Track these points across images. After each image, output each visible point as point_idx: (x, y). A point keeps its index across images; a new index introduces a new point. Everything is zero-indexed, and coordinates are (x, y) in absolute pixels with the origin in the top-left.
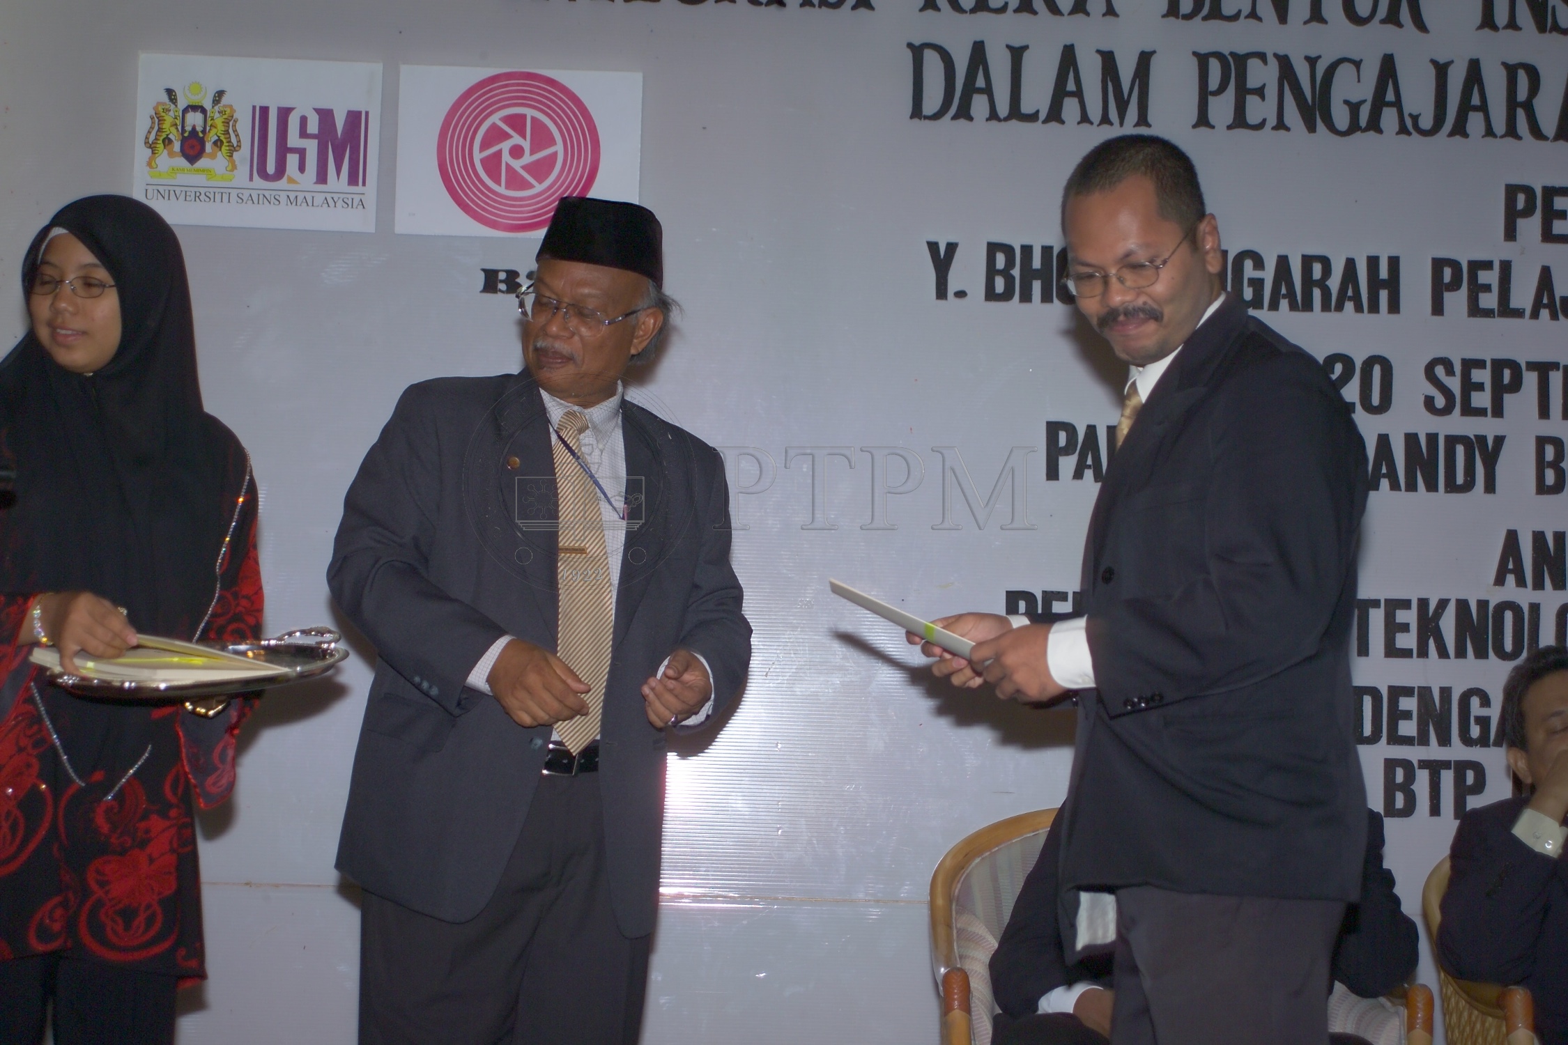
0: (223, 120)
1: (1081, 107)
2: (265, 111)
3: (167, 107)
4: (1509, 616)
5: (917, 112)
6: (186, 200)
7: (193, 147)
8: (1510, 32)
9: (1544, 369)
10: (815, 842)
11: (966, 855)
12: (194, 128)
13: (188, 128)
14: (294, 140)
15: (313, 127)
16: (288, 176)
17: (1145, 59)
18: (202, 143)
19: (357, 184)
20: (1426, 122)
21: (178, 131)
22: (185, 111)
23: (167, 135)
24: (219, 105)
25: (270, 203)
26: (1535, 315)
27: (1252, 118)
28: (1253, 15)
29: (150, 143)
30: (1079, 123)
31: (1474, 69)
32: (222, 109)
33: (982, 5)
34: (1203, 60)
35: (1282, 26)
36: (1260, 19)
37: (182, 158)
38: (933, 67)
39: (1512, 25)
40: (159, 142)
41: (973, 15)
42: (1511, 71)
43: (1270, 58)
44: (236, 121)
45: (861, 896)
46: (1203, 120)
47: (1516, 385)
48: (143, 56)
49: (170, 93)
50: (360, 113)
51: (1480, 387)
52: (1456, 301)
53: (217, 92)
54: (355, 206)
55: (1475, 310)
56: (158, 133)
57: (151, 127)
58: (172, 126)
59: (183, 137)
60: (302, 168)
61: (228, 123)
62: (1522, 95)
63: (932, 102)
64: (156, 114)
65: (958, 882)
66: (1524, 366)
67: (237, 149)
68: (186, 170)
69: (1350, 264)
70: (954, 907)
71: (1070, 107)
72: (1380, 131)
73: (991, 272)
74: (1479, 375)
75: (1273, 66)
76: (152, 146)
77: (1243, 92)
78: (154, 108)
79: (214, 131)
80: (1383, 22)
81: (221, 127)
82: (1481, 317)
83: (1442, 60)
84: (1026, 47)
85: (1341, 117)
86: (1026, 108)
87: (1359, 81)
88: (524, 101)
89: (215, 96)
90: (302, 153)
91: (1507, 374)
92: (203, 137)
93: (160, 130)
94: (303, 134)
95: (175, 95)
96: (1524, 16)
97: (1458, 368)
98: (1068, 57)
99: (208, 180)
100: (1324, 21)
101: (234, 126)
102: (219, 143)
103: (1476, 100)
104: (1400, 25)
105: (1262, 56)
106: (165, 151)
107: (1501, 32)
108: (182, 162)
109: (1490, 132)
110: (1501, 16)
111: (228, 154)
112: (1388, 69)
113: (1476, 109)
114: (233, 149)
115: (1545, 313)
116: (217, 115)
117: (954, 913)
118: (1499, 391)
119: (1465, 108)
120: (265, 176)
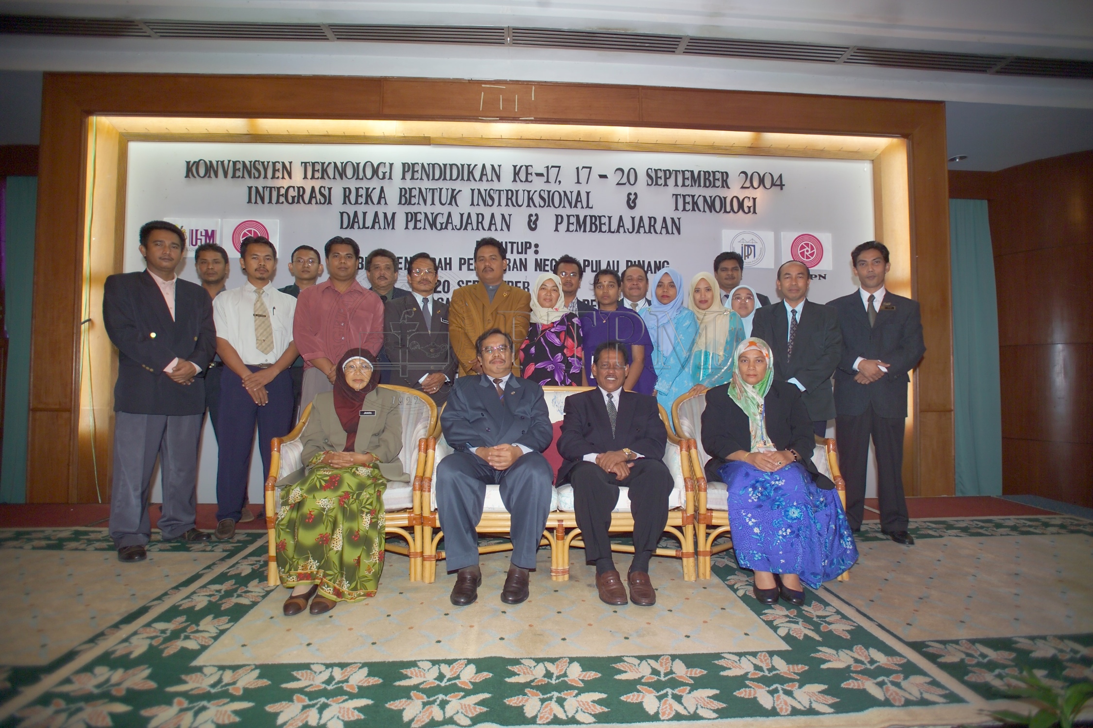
1: (379, 225)
2: (192, 230)
5: (342, 227)
14: (199, 237)
15: (204, 234)
17: (394, 214)
20: (458, 227)
27: (418, 227)
30: (379, 229)
31: (469, 214)
32: (183, 230)
33: (356, 203)
34: (407, 214)
35: (425, 206)
36: (420, 205)
38: (345, 217)
39: (478, 205)
41: (354, 205)
42: (478, 215)
43: (422, 213)
46: (407, 228)
50: (214, 230)
52: (465, 267)
55: (469, 269)
62: (480, 220)
63: (345, 225)
67: (186, 239)
69: (440, 259)
71: (377, 226)
72: (448, 229)
75: (423, 215)
77: (416, 221)
80: (448, 205)
83: (462, 213)
84: (367, 212)
85: (439, 226)
86: (366, 226)
87: (443, 218)
88: (251, 226)
89: (181, 227)
94: (201, 235)
96: (481, 202)
97: (465, 282)
98: (376, 214)
100: (435, 205)
101: (185, 234)
103: (470, 222)
104: (452, 206)
105: (420, 213)
107: (476, 206)
109: (473, 229)
110: (475, 203)
112: (450, 215)
113: (470, 224)
119: (467, 223)
120: (192, 245)
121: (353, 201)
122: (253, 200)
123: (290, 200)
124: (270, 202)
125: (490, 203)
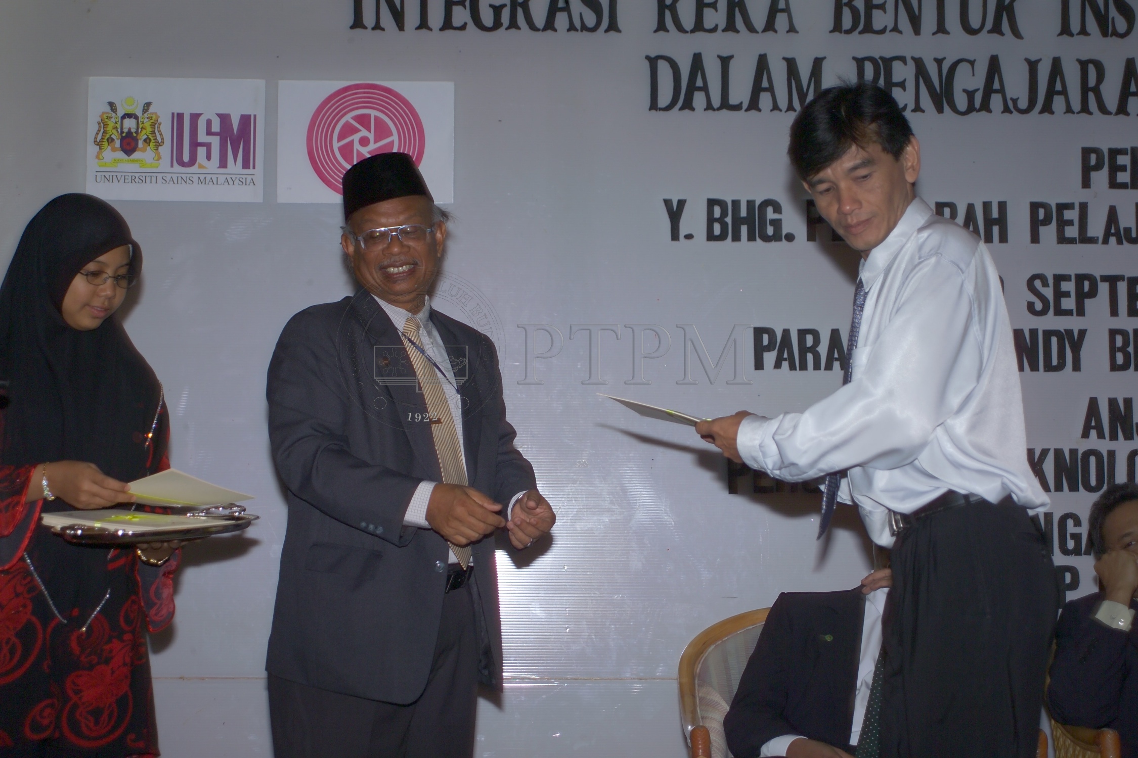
0: (151, 124)
1: (772, 98)
2: (180, 116)
3: (110, 115)
4: (1093, 460)
5: (654, 106)
6: (125, 182)
7: (129, 144)
8: (1082, 37)
9: (1112, 280)
10: (593, 637)
11: (705, 643)
12: (130, 129)
13: (126, 130)
14: (202, 137)
15: (216, 127)
16: (199, 163)
18: (136, 140)
19: (249, 168)
20: (1023, 104)
21: (118, 132)
22: (123, 117)
23: (111, 135)
24: (147, 113)
25: (186, 183)
26: (1106, 241)
28: (896, 29)
29: (98, 141)
30: (771, 111)
31: (1056, 64)
32: (149, 115)
33: (699, 26)
34: (860, 63)
35: (916, 36)
36: (901, 32)
37: (122, 152)
38: (664, 71)
39: (1083, 32)
40: (104, 140)
41: (692, 34)
42: (1084, 65)
43: (909, 60)
44: (160, 124)
45: (628, 675)
47: (1093, 293)
48: (92, 79)
49: (111, 105)
50: (250, 116)
51: (1067, 294)
52: (1048, 232)
53: (146, 103)
54: (247, 183)
55: (1062, 239)
56: (104, 134)
57: (98, 130)
58: (114, 128)
59: (122, 137)
60: (209, 157)
61: (154, 126)
62: (1092, 82)
63: (665, 97)
64: (102, 120)
65: (699, 663)
66: (1098, 279)
67: (161, 144)
68: (124, 160)
70: (696, 681)
71: (765, 100)
72: (990, 111)
73: (711, 220)
74: (1066, 286)
75: (911, 65)
76: (100, 143)
77: (889, 85)
78: (100, 116)
79: (144, 132)
80: (990, 32)
81: (149, 129)
82: (1066, 244)
83: (1033, 59)
84: (732, 57)
85: (961, 102)
86: (733, 101)
87: (973, 75)
88: (368, 105)
89: (144, 106)
90: (208, 146)
91: (1087, 284)
92: (137, 136)
93: (105, 132)
94: (209, 133)
95: (116, 106)
96: (1092, 24)
97: (1051, 281)
98: (762, 64)
99: (141, 167)
100: (947, 33)
101: (159, 127)
102: (148, 141)
103: (1058, 87)
104: (1002, 34)
105: (903, 59)
106: (109, 147)
107: (1075, 37)
108: (121, 155)
109: (1069, 110)
110: (1075, 26)
111: (155, 148)
112: (994, 66)
113: (1059, 93)
114: (158, 145)
115: (1113, 240)
116: (146, 120)
117: (696, 686)
118: (1081, 296)
119: (1051, 93)
120: (182, 163)
121: (688, 20)
122: (369, 18)
123: (487, 18)
124: (423, 24)
125: (1121, 24)
